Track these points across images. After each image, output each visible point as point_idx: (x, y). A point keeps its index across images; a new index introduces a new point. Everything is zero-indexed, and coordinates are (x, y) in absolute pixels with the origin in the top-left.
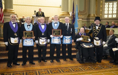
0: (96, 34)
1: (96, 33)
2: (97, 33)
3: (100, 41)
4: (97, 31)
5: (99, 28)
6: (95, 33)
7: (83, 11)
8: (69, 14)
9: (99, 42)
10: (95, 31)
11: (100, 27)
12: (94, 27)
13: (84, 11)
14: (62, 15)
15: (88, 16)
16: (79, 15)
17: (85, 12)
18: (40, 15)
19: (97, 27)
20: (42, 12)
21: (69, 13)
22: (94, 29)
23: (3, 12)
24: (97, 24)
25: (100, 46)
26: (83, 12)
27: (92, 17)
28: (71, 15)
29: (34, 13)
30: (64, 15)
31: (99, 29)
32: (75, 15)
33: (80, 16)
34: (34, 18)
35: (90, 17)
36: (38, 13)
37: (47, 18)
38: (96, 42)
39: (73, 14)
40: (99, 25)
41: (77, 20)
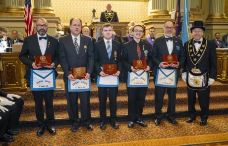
0: (195, 62)
1: (195, 59)
2: (198, 58)
3: (202, 77)
4: (198, 53)
5: (201, 48)
6: (193, 58)
7: (197, 6)
8: (170, 15)
9: (200, 79)
10: (192, 55)
11: (203, 46)
12: (191, 46)
13: (200, 6)
14: (154, 16)
15: (207, 19)
16: (190, 16)
17: (200, 10)
18: (109, 19)
19: (198, 46)
20: (112, 12)
21: (167, 12)
22: (191, 51)
23: (33, 13)
24: (198, 38)
25: (203, 87)
26: (197, 9)
27: (217, 21)
28: (173, 17)
29: (92, 13)
30: (157, 16)
31: (201, 50)
32: (182, 16)
33: (194, 17)
34: (97, 25)
35: (213, 19)
36: (105, 14)
37: (125, 25)
38: (194, 80)
39: (178, 15)
40: (201, 40)
41: (187, 27)
